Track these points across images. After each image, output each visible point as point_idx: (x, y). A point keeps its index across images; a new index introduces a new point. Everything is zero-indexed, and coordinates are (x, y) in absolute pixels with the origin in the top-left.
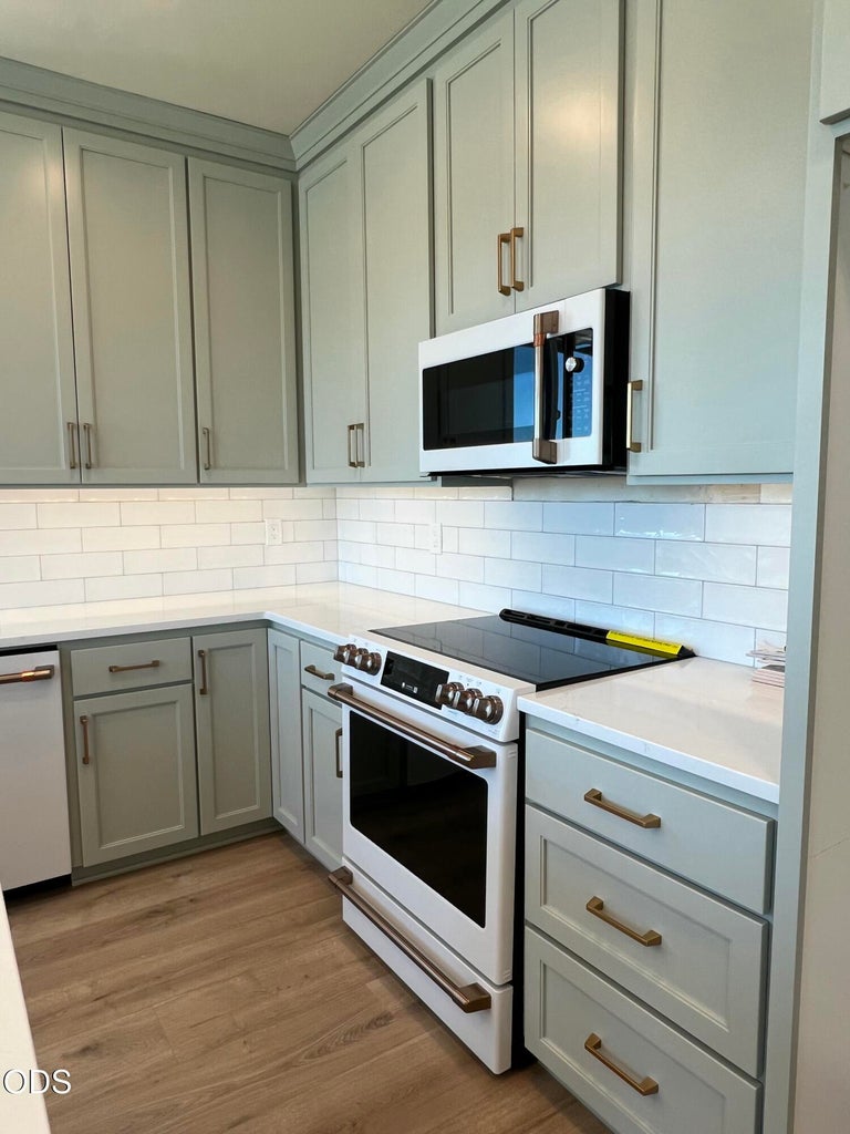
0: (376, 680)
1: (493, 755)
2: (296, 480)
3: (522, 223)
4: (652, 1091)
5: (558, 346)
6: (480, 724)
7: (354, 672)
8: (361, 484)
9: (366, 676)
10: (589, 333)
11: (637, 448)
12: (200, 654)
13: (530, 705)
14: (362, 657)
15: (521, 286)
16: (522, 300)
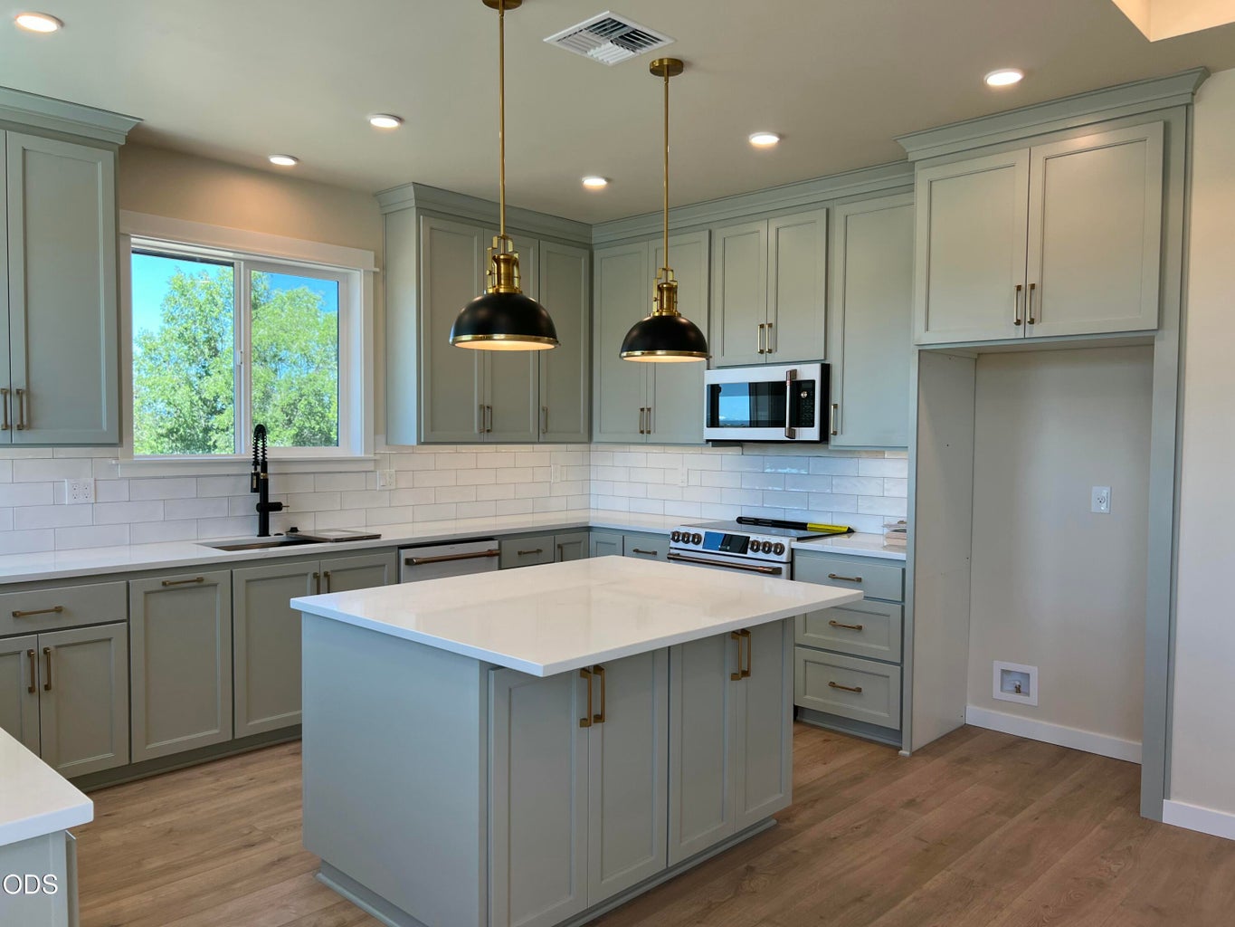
0: (700, 547)
1: (780, 569)
2: (586, 440)
3: (771, 320)
4: (859, 690)
5: (798, 386)
6: (772, 556)
7: (681, 545)
8: (646, 444)
9: (691, 546)
10: (813, 382)
11: (835, 433)
12: (560, 546)
13: (796, 545)
14: (686, 538)
15: (770, 351)
16: (771, 358)
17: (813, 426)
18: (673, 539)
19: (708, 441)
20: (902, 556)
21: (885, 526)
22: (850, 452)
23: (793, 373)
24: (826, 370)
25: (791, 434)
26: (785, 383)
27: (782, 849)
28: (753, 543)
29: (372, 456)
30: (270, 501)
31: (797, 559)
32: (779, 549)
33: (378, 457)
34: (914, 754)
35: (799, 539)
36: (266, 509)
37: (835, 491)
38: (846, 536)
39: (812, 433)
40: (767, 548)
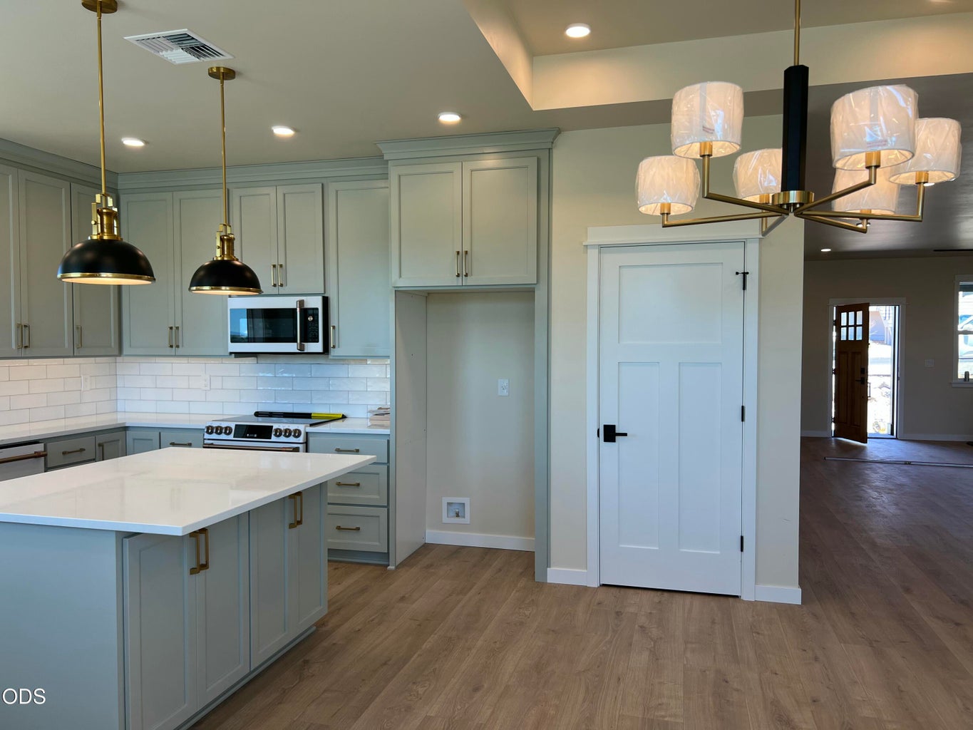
0: (231, 437)
1: (298, 448)
2: (116, 352)
3: (282, 262)
4: (358, 529)
5: (306, 312)
6: (292, 439)
7: (214, 436)
8: (175, 356)
9: (223, 436)
10: (317, 309)
11: (334, 347)
12: (100, 445)
13: (310, 429)
14: (219, 430)
15: (282, 285)
16: (282, 290)
17: (318, 342)
18: (207, 432)
19: (231, 353)
20: (387, 431)
21: (370, 412)
22: (343, 360)
23: (301, 303)
24: (326, 301)
25: (302, 348)
26: (296, 309)
27: (325, 644)
28: (276, 430)
31: (311, 439)
32: (297, 433)
34: (397, 567)
35: (311, 425)
37: (331, 388)
38: (341, 421)
39: (317, 347)
40: (288, 433)
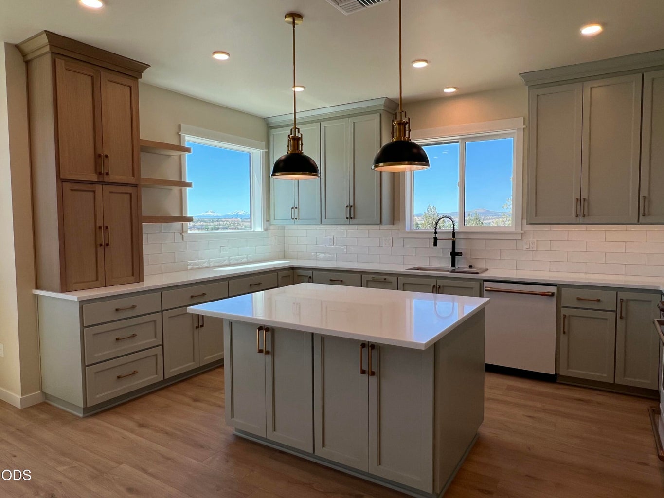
29: (520, 231)
30: (456, 251)
33: (523, 232)
36: (454, 254)
